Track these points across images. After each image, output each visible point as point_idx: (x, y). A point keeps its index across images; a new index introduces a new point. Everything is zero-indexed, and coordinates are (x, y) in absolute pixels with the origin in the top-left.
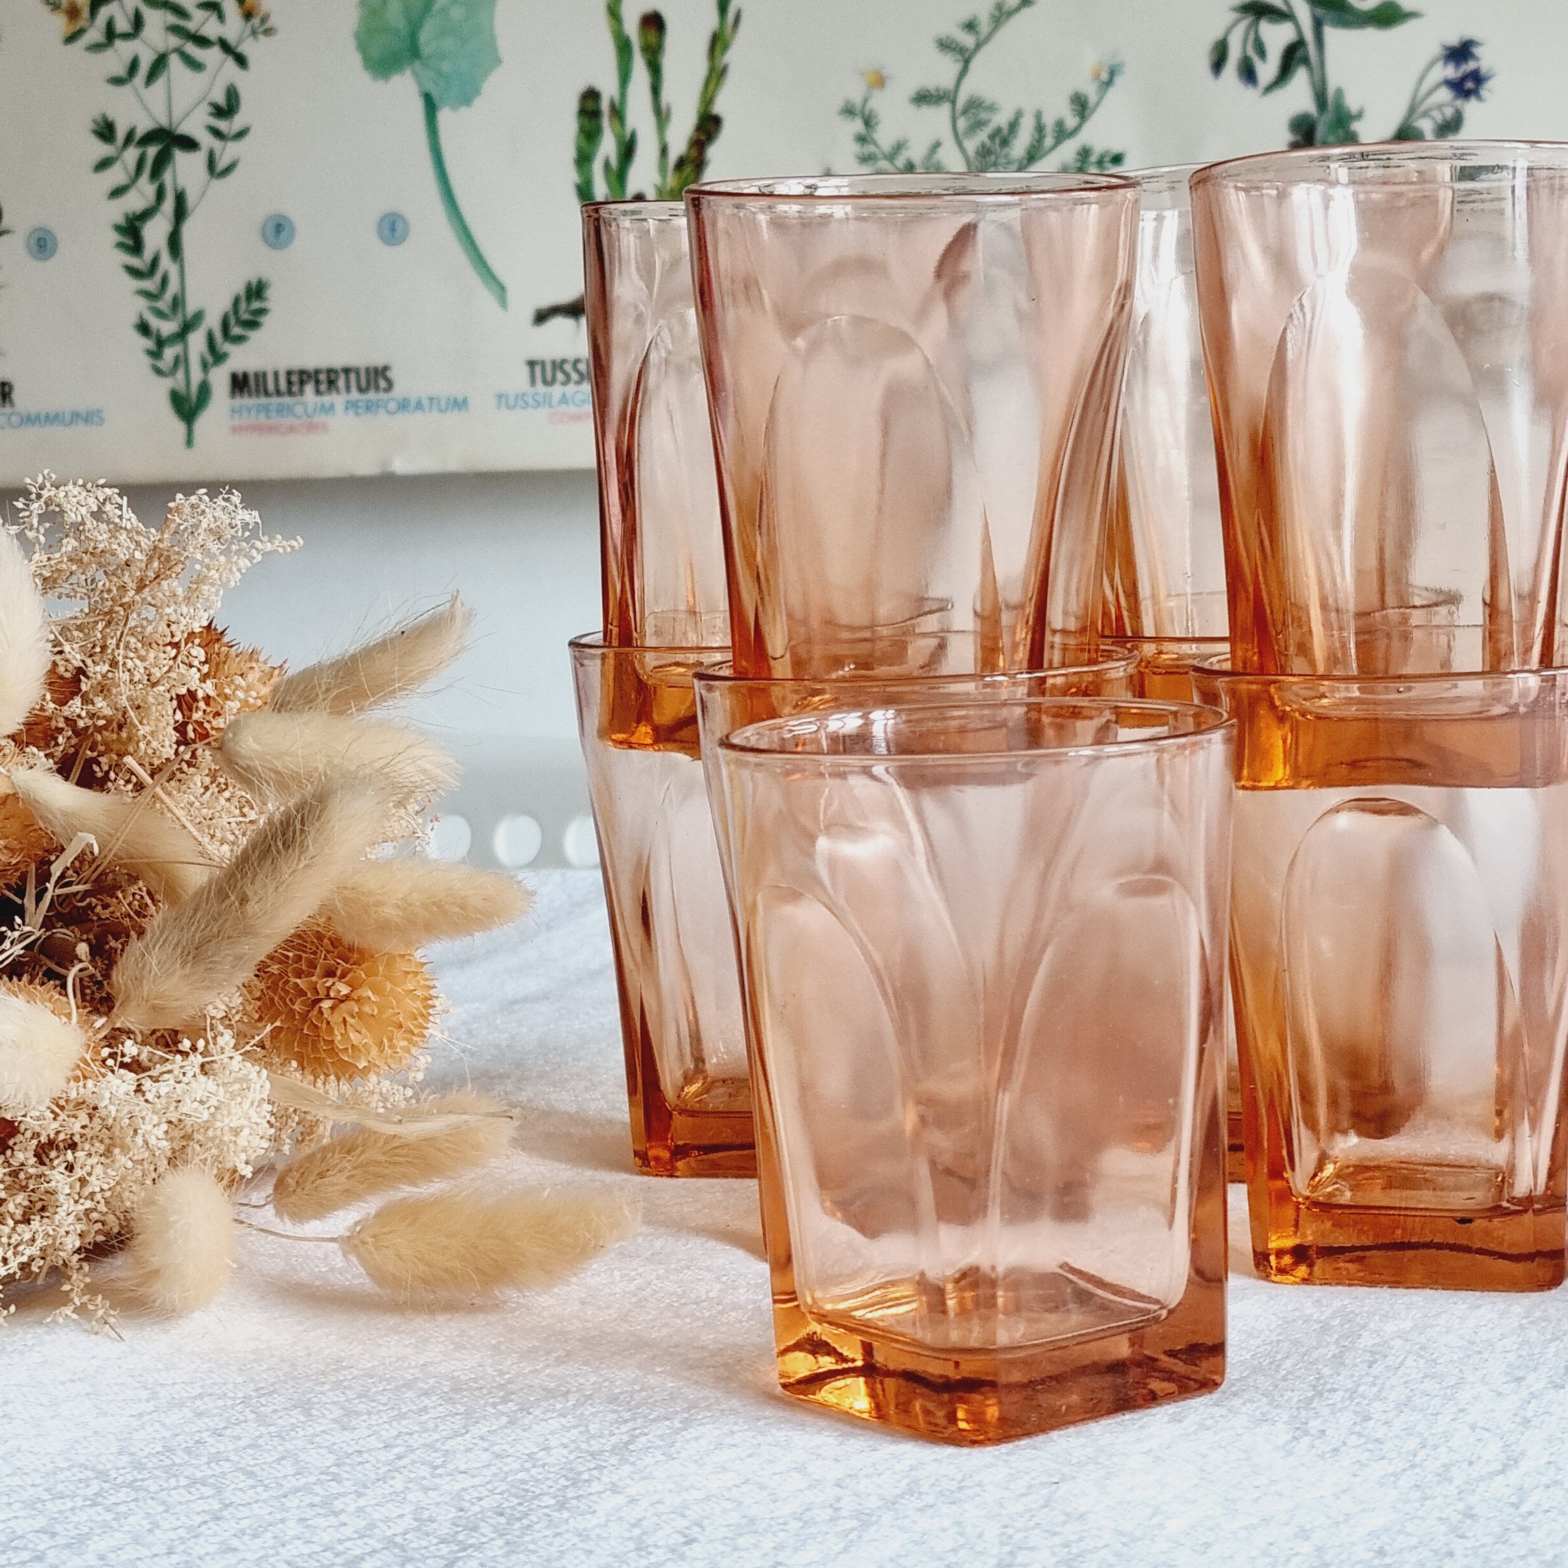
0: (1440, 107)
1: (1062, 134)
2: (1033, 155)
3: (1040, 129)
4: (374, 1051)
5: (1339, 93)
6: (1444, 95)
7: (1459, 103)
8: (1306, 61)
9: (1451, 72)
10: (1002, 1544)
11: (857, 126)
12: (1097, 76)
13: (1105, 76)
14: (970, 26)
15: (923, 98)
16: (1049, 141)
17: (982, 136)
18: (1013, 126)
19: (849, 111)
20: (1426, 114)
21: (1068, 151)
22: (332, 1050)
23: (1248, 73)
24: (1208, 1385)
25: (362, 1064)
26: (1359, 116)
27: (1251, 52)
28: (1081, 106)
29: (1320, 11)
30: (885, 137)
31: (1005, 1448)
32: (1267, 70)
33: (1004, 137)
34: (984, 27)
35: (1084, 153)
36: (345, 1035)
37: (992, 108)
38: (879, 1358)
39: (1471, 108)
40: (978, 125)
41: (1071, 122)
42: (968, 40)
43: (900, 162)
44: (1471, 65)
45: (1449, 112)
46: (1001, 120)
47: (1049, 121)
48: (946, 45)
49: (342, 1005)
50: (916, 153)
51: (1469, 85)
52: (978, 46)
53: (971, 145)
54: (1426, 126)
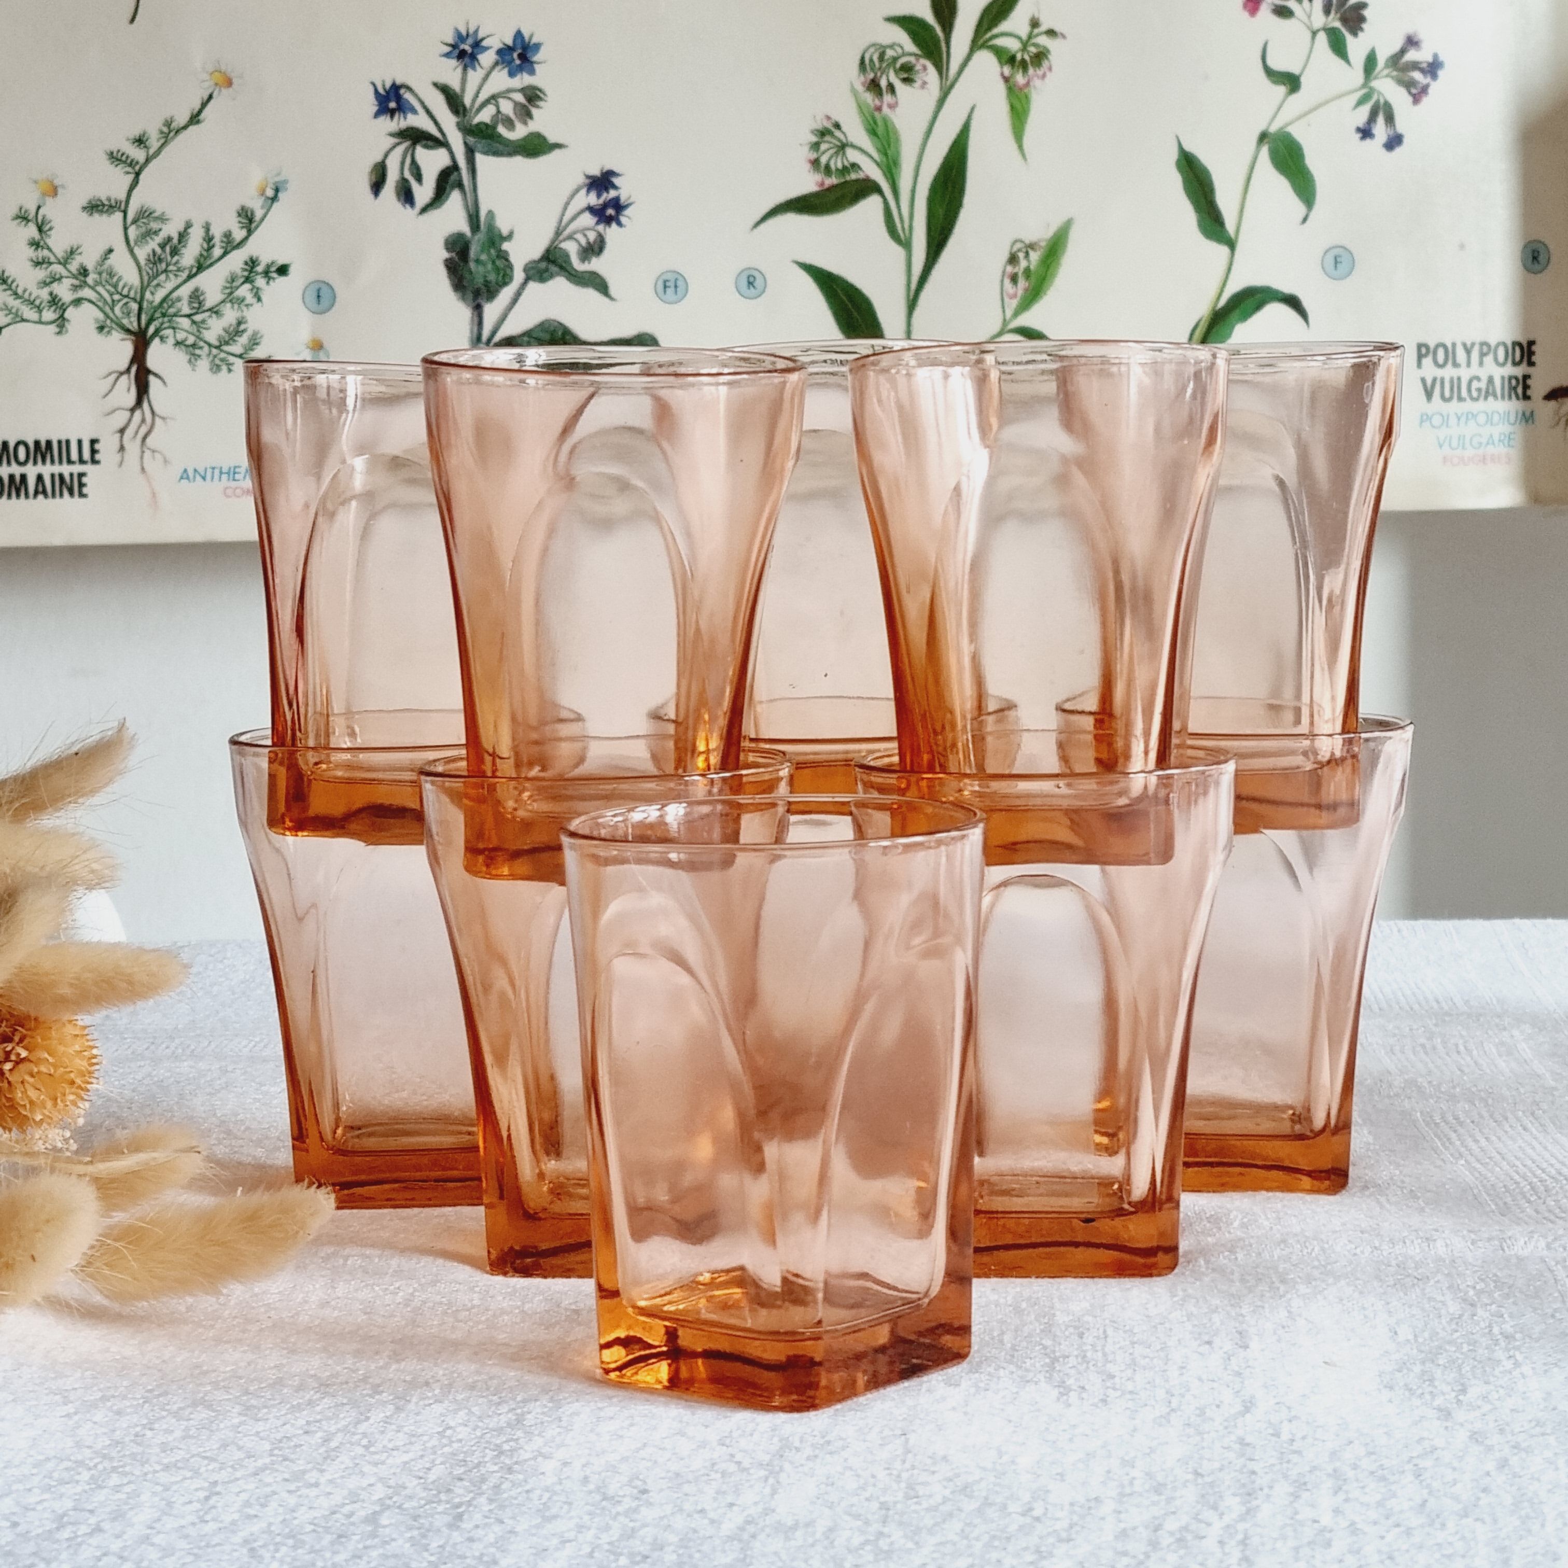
0: (583, 231)
1: (230, 245)
2: (201, 266)
3: (209, 239)
5: (490, 214)
6: (588, 220)
7: (601, 228)
8: (460, 185)
9: (593, 199)
11: (31, 231)
12: (263, 193)
13: (270, 193)
14: (140, 141)
15: (94, 207)
16: (217, 252)
17: (153, 244)
18: (183, 236)
19: (22, 217)
20: (570, 237)
21: (236, 261)
23: (406, 195)
26: (510, 237)
27: (407, 175)
28: (248, 219)
29: (471, 140)
30: (58, 243)
32: (423, 192)
33: (174, 246)
34: (154, 144)
35: (252, 263)
37: (162, 219)
39: (612, 233)
40: (150, 234)
41: (239, 234)
42: (139, 155)
43: (74, 267)
44: (613, 194)
45: (592, 236)
46: (171, 230)
47: (217, 233)
48: (116, 158)
50: (89, 258)
51: (610, 212)
52: (148, 160)
53: (142, 253)
54: (571, 248)
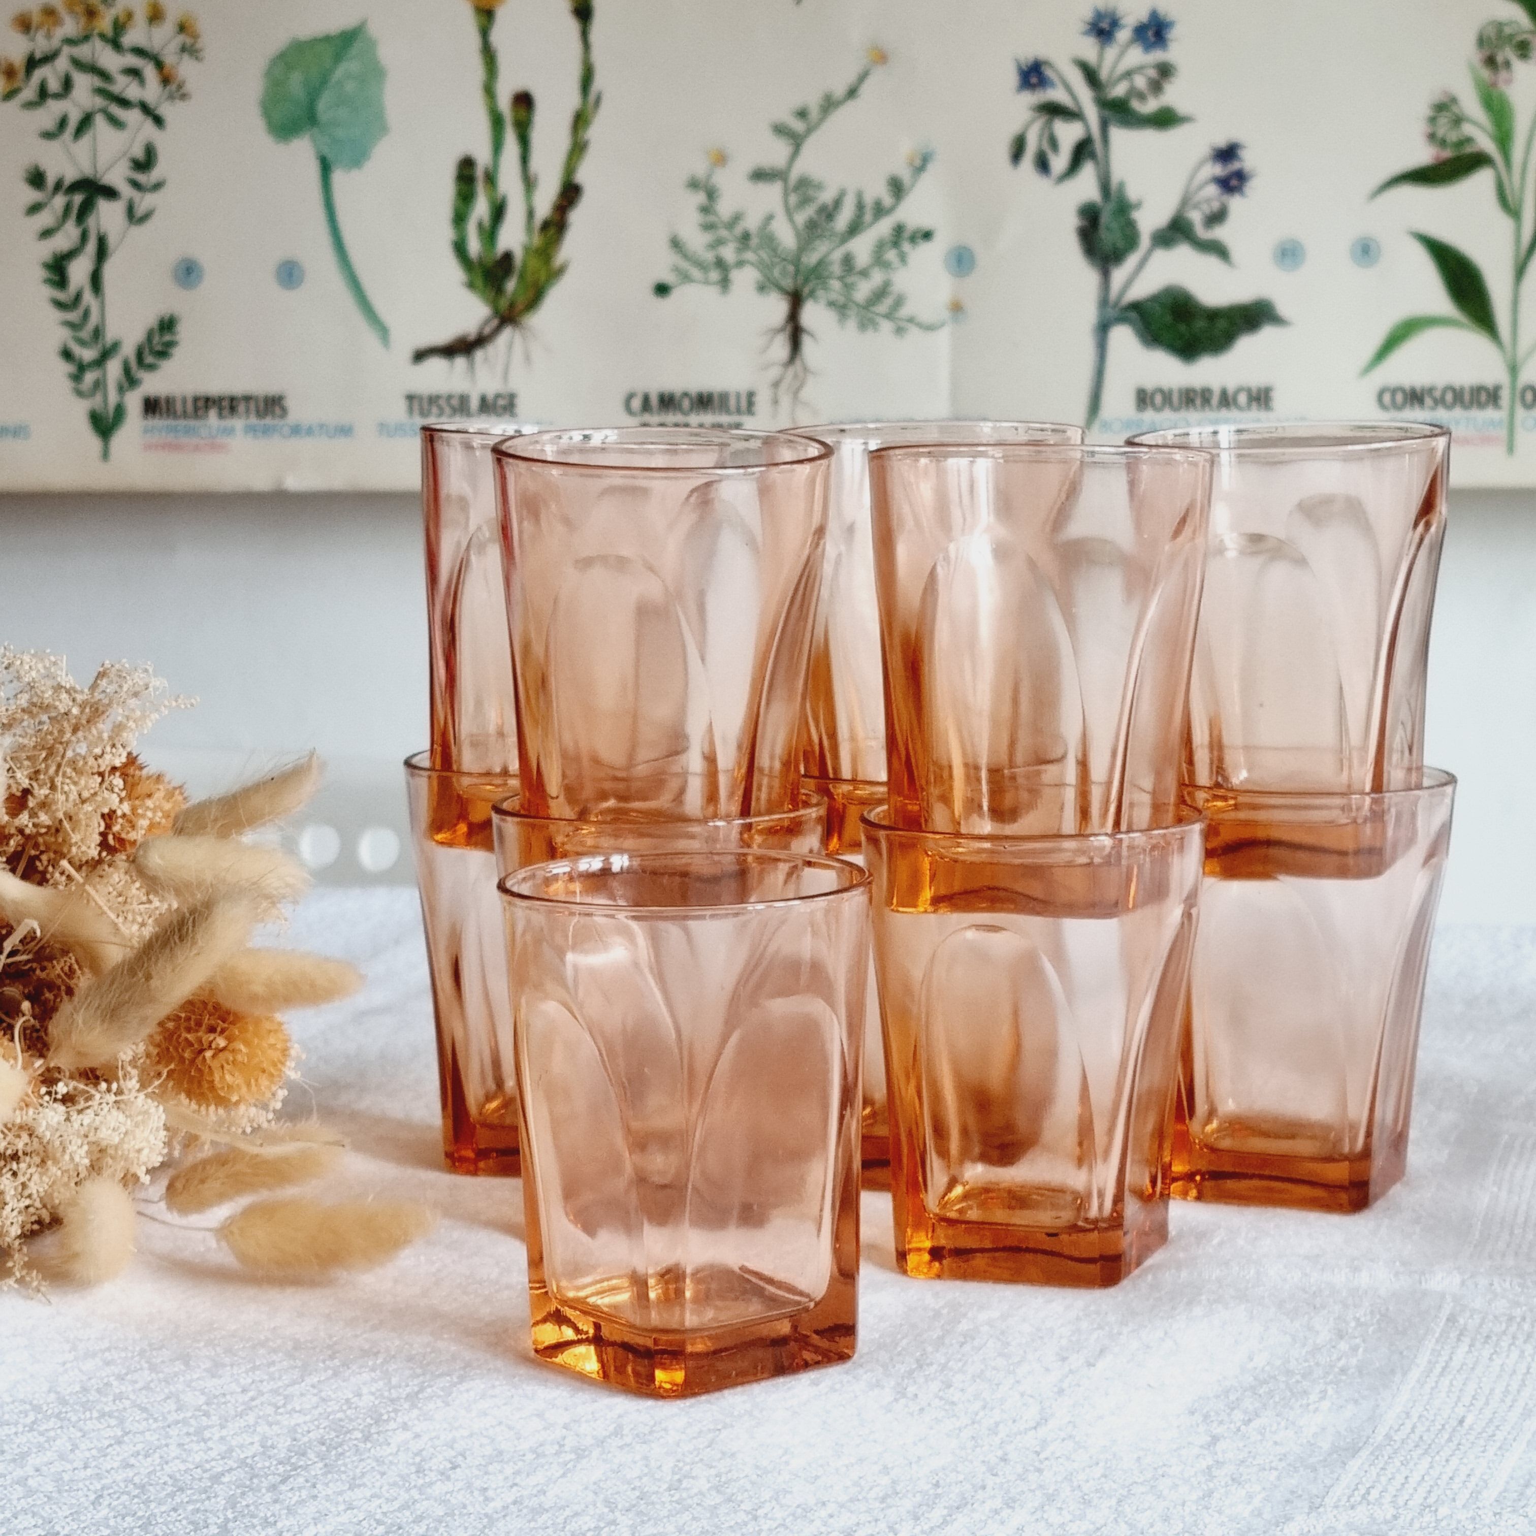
0: (1208, 201)
1: (880, 211)
2: (854, 229)
3: (860, 206)
4: (244, 1089)
5: (1121, 186)
6: (1212, 190)
7: (1225, 198)
8: (1093, 156)
9: (1218, 170)
10: (674, 1473)
11: (700, 198)
12: (911, 164)
13: (918, 162)
14: (802, 114)
15: (760, 175)
16: (868, 217)
17: (809, 212)
18: (838, 203)
19: (694, 184)
20: (1196, 206)
21: (884, 227)
22: (212, 1088)
23: (1043, 164)
24: (843, 1357)
25: (234, 1098)
26: (1138, 205)
27: (1046, 147)
28: (897, 188)
29: (1107, 113)
30: (725, 208)
31: (689, 1402)
32: (1059, 162)
33: (829, 213)
34: (814, 113)
35: (899, 230)
36: (222, 1078)
37: (819, 187)
38: (605, 1333)
39: (1236, 204)
40: (805, 201)
41: (888, 201)
42: (798, 126)
43: (738, 230)
44: (1235, 166)
45: (1216, 206)
46: (827, 197)
47: (869, 200)
48: (780, 130)
49: (221, 1054)
50: (751, 223)
51: (1234, 182)
52: (809, 131)
53: (801, 218)
54: (1196, 217)
